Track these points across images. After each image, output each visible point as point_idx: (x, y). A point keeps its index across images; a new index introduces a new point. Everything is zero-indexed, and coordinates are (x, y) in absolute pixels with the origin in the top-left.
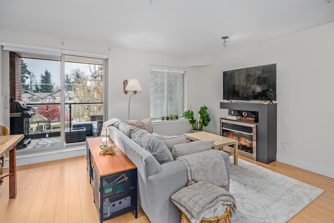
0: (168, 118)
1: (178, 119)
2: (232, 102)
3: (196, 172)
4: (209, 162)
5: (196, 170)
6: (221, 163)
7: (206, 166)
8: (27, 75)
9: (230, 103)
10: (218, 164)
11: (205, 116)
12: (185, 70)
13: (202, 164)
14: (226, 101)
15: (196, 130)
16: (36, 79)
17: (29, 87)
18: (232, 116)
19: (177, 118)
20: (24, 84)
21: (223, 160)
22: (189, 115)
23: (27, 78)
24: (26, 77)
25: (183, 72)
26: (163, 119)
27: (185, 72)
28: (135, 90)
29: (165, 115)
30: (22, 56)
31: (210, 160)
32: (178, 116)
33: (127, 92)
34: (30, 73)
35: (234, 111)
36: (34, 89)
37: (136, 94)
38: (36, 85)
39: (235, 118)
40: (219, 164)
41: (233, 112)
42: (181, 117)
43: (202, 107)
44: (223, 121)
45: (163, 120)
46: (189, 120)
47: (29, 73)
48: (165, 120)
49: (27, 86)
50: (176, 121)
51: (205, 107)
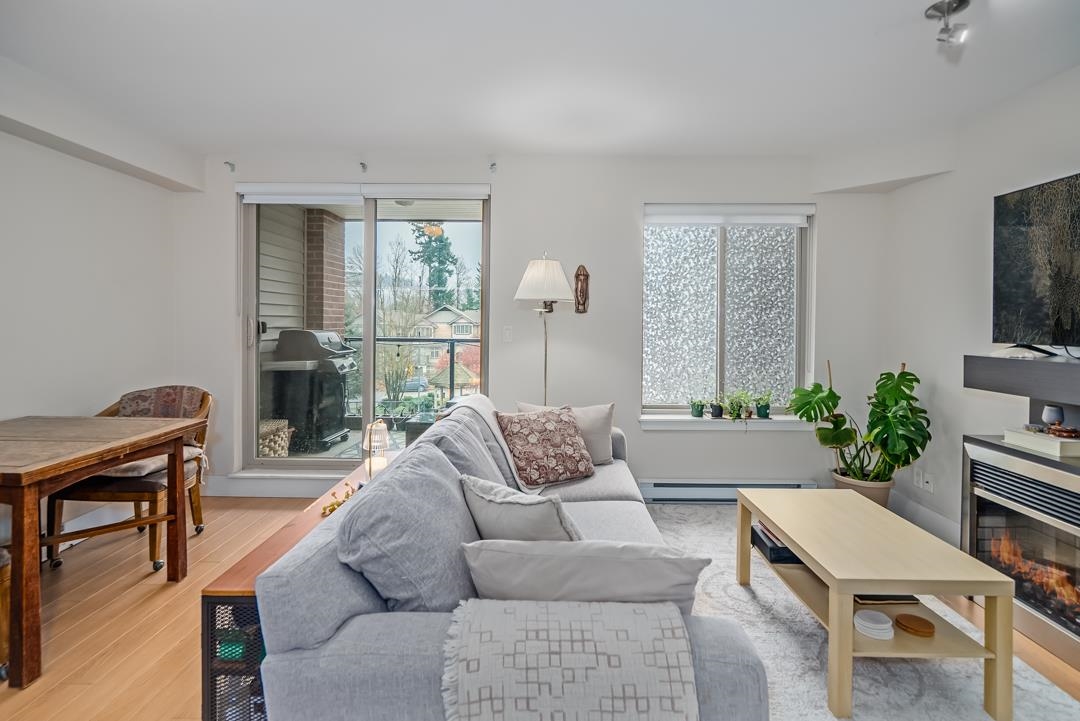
0: (718, 412)
1: (766, 416)
2: (1052, 355)
3: (486, 705)
4: (580, 674)
5: (485, 694)
6: (667, 704)
7: (557, 691)
8: (451, 267)
9: (1034, 362)
10: (643, 704)
11: (895, 417)
12: (811, 211)
13: (532, 675)
14: (1004, 351)
15: (855, 476)
16: (469, 274)
17: (455, 297)
18: (1041, 431)
19: (763, 412)
20: (444, 289)
21: (690, 689)
22: (815, 404)
23: (450, 273)
24: (447, 271)
25: (801, 222)
26: (699, 410)
27: (810, 218)
28: (549, 297)
29: (709, 398)
30: (347, 217)
31: (594, 665)
32: (767, 407)
33: (551, 305)
34: (456, 260)
35: (1060, 409)
36: (464, 300)
37: (551, 311)
38: (468, 291)
39: (1052, 447)
40: (654, 703)
41: (1047, 414)
42: (779, 412)
43: (890, 376)
44: (976, 452)
45: (700, 414)
46: (819, 429)
47: (454, 262)
48: (708, 417)
49: (450, 294)
50: (756, 423)
51: (903, 374)
